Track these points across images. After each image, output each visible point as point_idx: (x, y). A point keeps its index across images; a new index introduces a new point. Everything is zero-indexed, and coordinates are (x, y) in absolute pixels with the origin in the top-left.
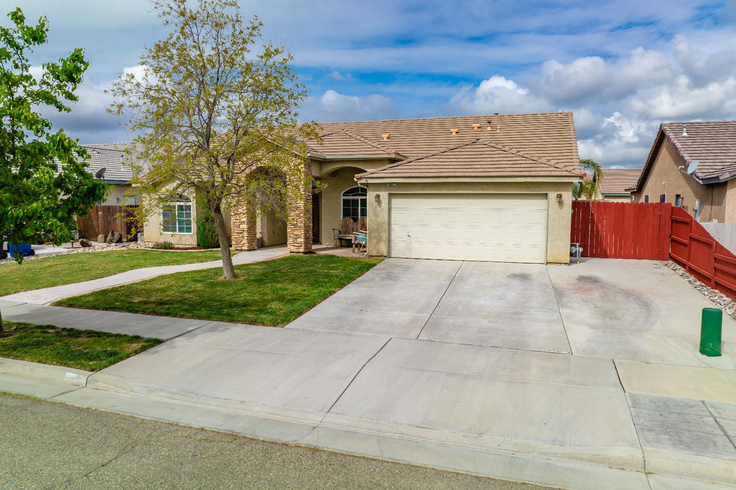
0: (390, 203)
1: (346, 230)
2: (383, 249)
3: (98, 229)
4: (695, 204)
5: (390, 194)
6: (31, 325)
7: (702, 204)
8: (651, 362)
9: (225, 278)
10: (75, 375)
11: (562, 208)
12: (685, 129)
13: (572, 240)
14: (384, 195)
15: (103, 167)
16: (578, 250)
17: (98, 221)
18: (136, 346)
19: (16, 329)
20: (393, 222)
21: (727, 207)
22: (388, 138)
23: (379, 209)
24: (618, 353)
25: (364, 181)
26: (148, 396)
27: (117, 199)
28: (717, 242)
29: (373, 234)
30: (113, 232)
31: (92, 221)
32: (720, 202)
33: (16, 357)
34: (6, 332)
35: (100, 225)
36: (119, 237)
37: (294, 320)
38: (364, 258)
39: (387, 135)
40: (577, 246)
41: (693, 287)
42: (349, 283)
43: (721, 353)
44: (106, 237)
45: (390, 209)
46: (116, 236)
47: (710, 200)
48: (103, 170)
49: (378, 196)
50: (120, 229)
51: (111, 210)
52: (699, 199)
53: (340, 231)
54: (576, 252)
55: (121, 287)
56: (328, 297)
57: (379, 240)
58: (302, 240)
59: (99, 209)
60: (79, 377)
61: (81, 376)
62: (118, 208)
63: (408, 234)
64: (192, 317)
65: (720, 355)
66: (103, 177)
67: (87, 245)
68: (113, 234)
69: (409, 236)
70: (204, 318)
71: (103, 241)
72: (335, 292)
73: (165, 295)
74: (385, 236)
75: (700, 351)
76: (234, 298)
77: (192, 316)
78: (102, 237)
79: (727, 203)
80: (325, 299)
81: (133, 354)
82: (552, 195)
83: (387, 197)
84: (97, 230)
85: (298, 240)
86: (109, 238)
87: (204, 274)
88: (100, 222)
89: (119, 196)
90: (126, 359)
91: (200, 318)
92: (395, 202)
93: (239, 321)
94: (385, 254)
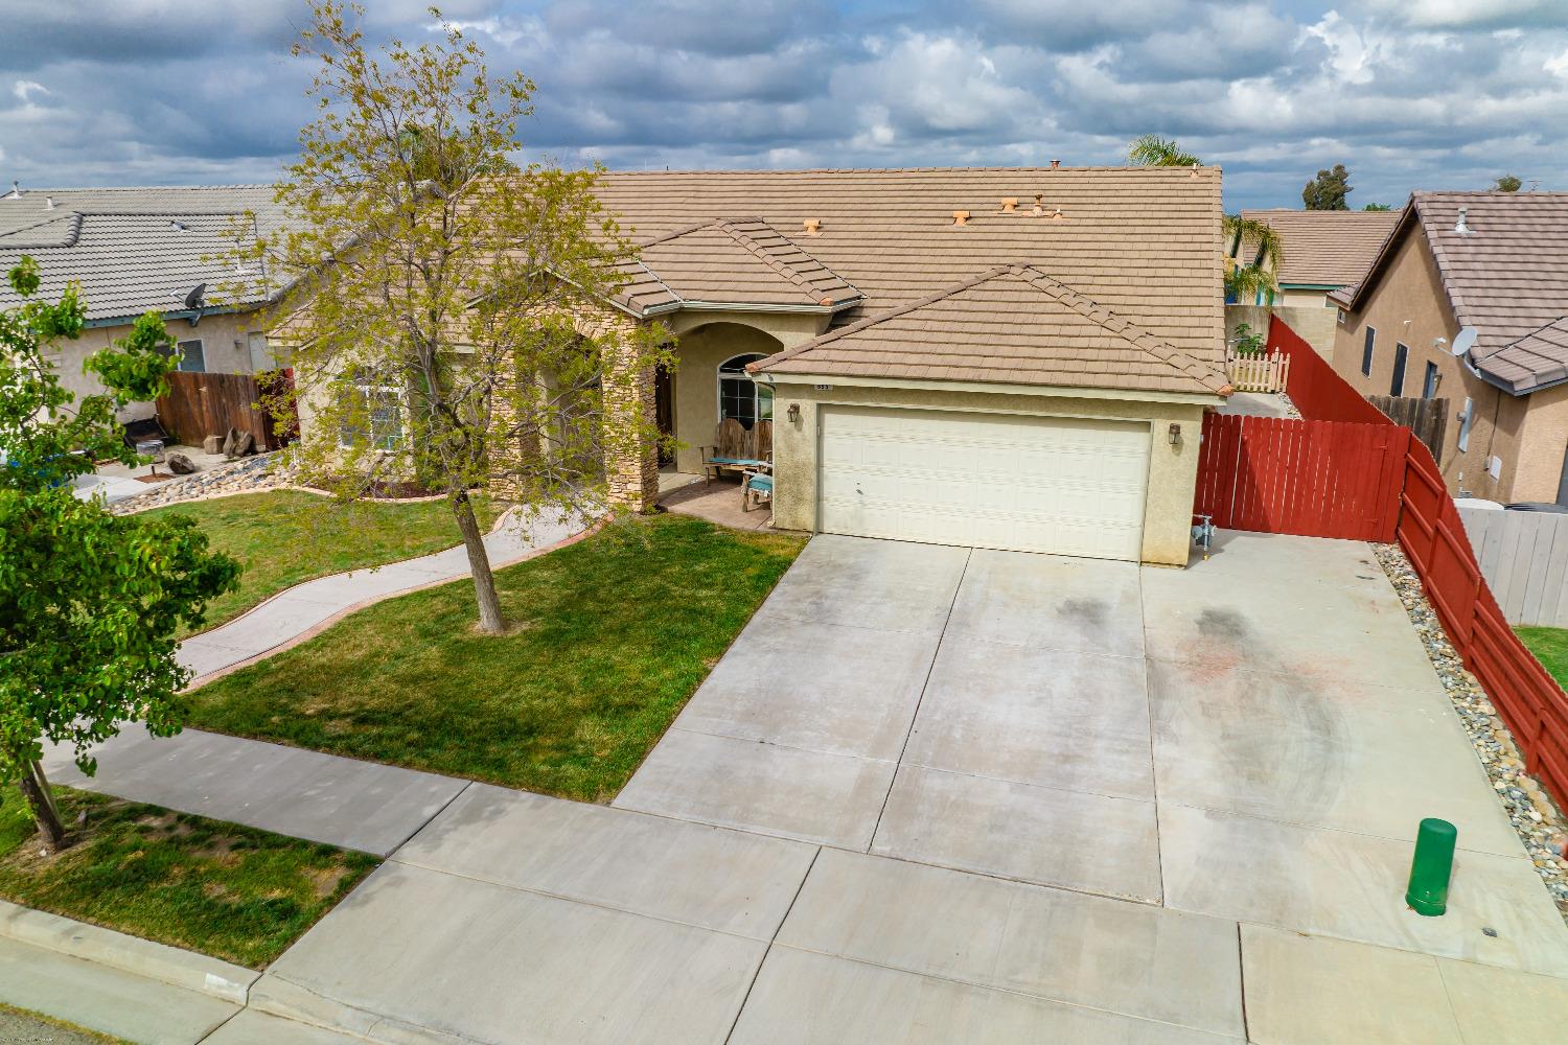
0: (820, 424)
1: (726, 448)
2: (806, 518)
3: (203, 421)
4: (1463, 405)
5: (819, 406)
6: (114, 804)
7: (1475, 409)
8: (1311, 931)
9: (485, 631)
10: (223, 981)
11: (1178, 455)
12: (1462, 219)
13: (1197, 509)
14: (808, 406)
15: (197, 284)
16: (1207, 533)
17: (201, 405)
18: (327, 879)
19: (87, 819)
20: (826, 462)
21: (1523, 445)
22: (818, 228)
23: (797, 435)
24: (1251, 904)
25: (765, 378)
26: (367, 1038)
27: (236, 343)
28: (1483, 580)
29: (787, 486)
30: (234, 432)
31: (187, 404)
32: (1513, 428)
33: (103, 921)
34: (68, 831)
35: (206, 415)
36: (248, 442)
37: (629, 779)
38: (766, 535)
39: (815, 222)
40: (1207, 522)
41: (1427, 657)
42: (736, 634)
43: (1448, 906)
44: (221, 442)
45: (820, 437)
46: (241, 440)
47: (1494, 411)
48: (200, 290)
49: (795, 409)
50: (249, 425)
51: (226, 384)
52: (1472, 396)
53: (715, 449)
54: (1204, 536)
55: (275, 659)
56: (695, 690)
57: (798, 499)
58: (638, 487)
59: (201, 380)
60: (231, 987)
61: (237, 985)
62: (240, 381)
63: (859, 487)
64: (428, 768)
65: (1442, 912)
66: (202, 303)
67: (186, 471)
68: (235, 437)
69: (859, 492)
70: (452, 772)
71: (215, 449)
72: (708, 672)
73: (367, 690)
74: (809, 491)
75: (1409, 899)
76: (508, 701)
77: (428, 766)
78: (212, 442)
79: (1524, 436)
80: (689, 698)
81: (326, 909)
82: (1161, 426)
83: (814, 412)
84: (200, 424)
85: (629, 486)
86: (227, 446)
87: (438, 605)
88: (204, 408)
89: (239, 337)
90: (314, 924)
91: (442, 769)
92: (831, 419)
93: (521, 785)
94: (811, 528)
